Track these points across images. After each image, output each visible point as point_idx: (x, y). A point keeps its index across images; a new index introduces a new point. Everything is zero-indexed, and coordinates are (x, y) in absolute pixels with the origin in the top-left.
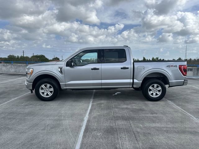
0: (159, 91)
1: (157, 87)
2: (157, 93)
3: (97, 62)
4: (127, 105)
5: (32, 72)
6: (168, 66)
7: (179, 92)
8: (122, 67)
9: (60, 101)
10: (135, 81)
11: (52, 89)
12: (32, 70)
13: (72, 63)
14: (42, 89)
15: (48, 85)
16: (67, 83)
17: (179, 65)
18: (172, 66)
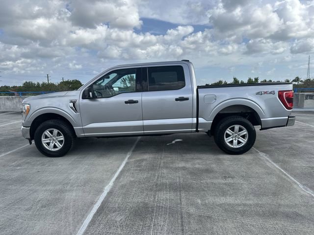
0: (244, 137)
1: (240, 130)
2: (239, 140)
3: (135, 90)
4: (187, 161)
5: (29, 110)
6: (258, 94)
7: (285, 137)
8: (178, 97)
9: (76, 157)
10: (201, 120)
11: (62, 138)
12: (28, 107)
13: (91, 93)
14: (46, 137)
15: (56, 131)
16: (86, 127)
17: (279, 91)
18: (266, 93)
